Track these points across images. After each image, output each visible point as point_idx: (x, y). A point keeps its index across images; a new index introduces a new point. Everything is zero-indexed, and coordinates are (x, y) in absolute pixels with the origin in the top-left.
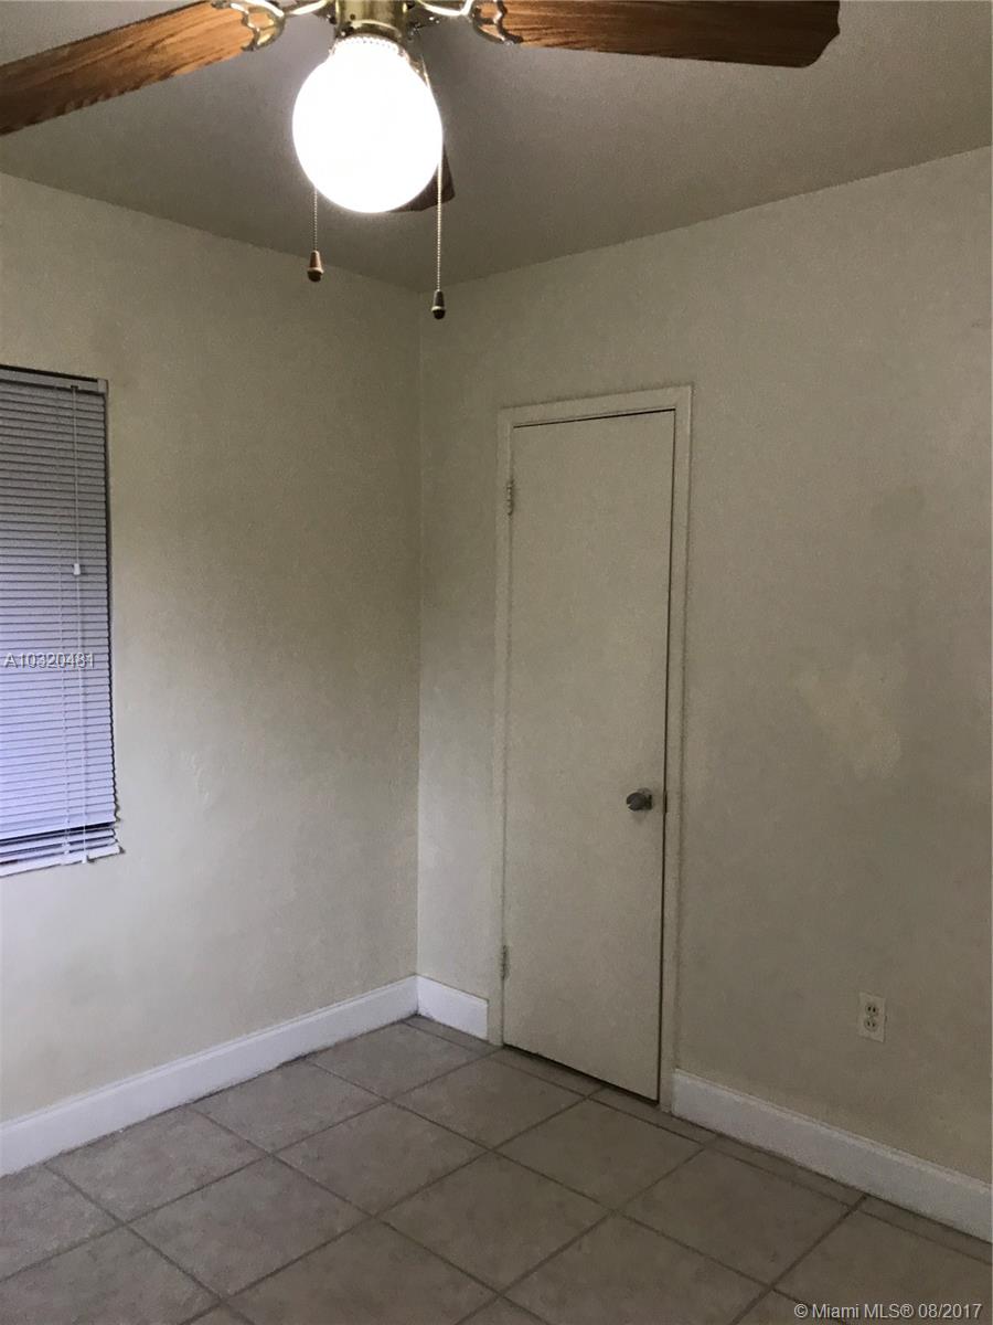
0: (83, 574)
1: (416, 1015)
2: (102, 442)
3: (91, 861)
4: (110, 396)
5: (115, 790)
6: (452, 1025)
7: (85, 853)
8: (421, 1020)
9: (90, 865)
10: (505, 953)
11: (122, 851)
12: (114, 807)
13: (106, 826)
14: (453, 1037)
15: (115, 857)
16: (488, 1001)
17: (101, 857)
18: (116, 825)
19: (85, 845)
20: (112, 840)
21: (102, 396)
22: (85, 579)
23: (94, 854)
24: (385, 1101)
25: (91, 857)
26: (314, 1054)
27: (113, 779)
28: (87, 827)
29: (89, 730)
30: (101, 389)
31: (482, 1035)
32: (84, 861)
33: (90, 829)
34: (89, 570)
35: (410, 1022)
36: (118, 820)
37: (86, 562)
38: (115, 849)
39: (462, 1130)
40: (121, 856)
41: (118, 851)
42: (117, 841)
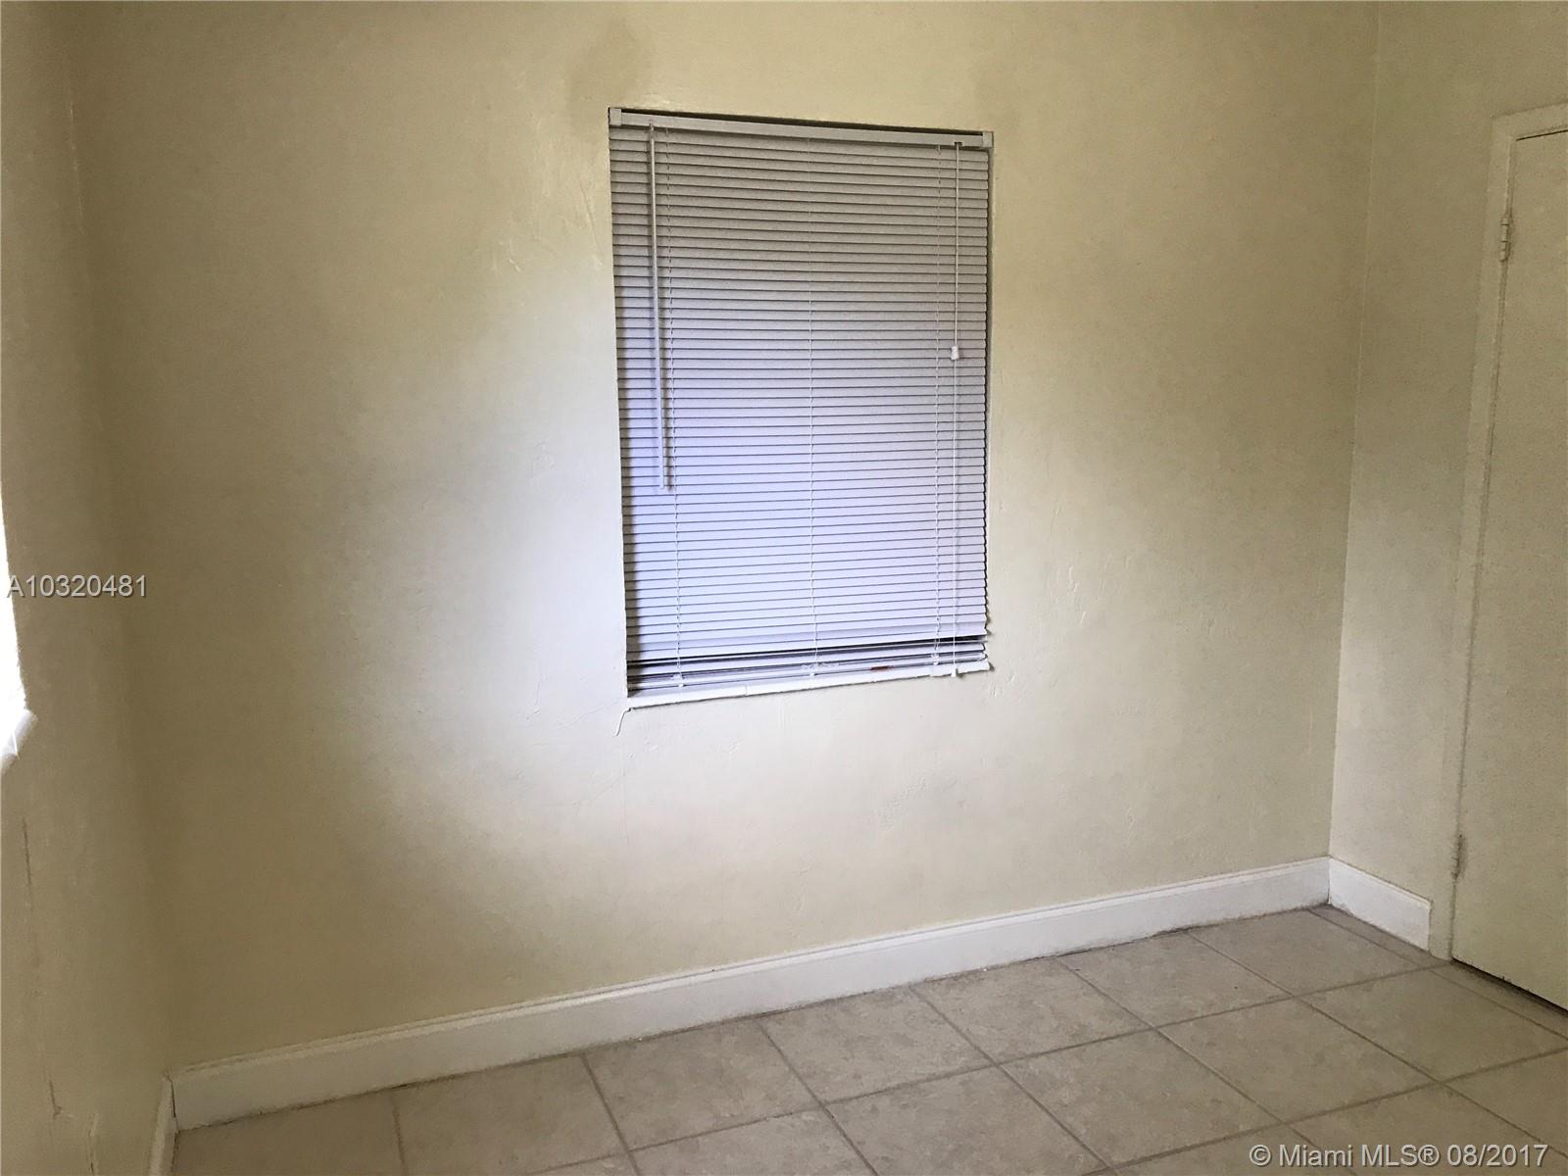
0: (961, 358)
1: (1325, 905)
2: (986, 177)
3: (961, 675)
4: (995, 152)
5: (986, 593)
6: (1378, 924)
7: (955, 666)
8: (1330, 911)
9: (958, 680)
10: (1461, 844)
11: (992, 668)
12: (984, 619)
13: (975, 638)
14: (1379, 938)
15: (985, 674)
16: (1432, 902)
17: (969, 673)
18: (986, 639)
19: (954, 658)
20: (981, 656)
21: (986, 151)
22: (963, 363)
23: (964, 668)
24: (1289, 996)
25: (960, 672)
26: (1197, 927)
27: (985, 579)
28: (957, 639)
29: (962, 533)
30: (986, 141)
31: (1421, 942)
32: (954, 675)
33: (960, 640)
34: (967, 354)
35: (1317, 911)
36: (989, 633)
37: (964, 345)
38: (984, 666)
39: (1399, 1052)
40: (990, 673)
41: (987, 667)
42: (986, 656)
